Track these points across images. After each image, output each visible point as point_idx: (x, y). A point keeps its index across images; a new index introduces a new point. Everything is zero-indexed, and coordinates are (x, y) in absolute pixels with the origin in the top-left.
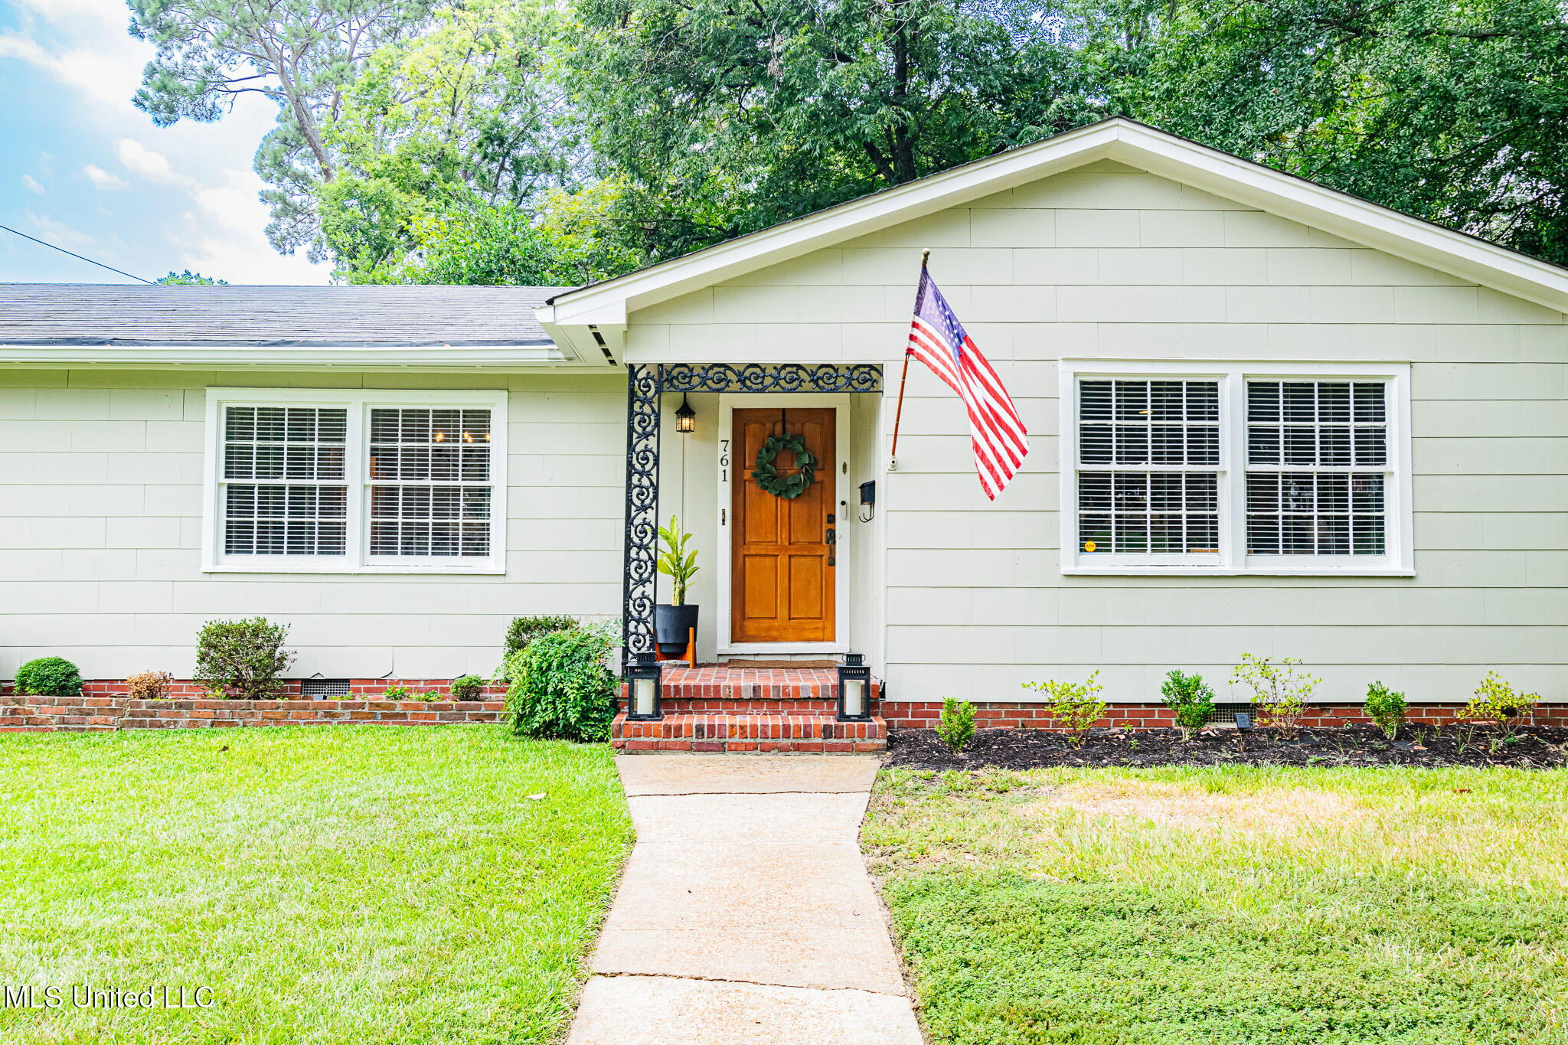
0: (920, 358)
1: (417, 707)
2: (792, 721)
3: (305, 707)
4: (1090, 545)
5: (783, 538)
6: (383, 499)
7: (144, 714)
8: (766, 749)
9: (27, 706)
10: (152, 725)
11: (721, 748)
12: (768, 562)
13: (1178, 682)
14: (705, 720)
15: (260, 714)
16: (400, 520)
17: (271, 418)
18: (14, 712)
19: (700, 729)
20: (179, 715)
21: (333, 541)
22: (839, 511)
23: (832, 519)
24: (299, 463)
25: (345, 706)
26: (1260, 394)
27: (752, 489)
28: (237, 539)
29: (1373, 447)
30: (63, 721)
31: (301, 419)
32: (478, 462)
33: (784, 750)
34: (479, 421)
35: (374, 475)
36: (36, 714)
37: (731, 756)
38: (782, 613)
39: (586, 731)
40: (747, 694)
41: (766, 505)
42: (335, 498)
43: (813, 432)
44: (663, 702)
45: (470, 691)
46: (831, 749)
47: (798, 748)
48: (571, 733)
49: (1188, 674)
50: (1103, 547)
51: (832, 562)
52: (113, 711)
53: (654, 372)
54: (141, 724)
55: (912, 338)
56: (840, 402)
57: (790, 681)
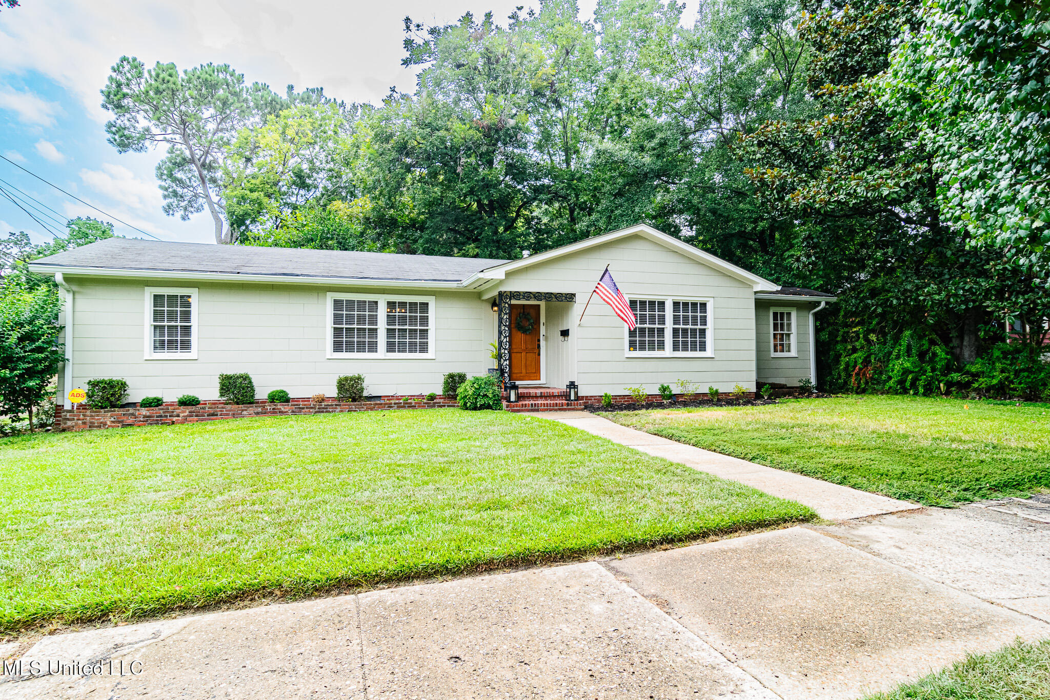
0: (598, 293)
1: (420, 403)
2: (558, 402)
3: (381, 404)
4: (632, 349)
5: (523, 347)
6: (390, 332)
7: (323, 408)
8: (551, 410)
9: (279, 407)
10: (326, 412)
11: (537, 410)
12: (519, 355)
13: (663, 387)
14: (533, 402)
15: (365, 407)
16: (397, 340)
17: (350, 303)
18: (274, 409)
19: (532, 404)
20: (336, 408)
21: (373, 347)
22: (541, 338)
23: (539, 340)
24: (361, 320)
25: (395, 404)
26: (676, 304)
27: (514, 331)
28: (338, 347)
29: (704, 321)
30: (293, 412)
31: (362, 304)
32: (425, 320)
33: (556, 410)
34: (425, 306)
35: (388, 324)
36: (283, 409)
37: (540, 413)
38: (524, 371)
39: (494, 407)
40: (539, 395)
41: (519, 337)
42: (374, 332)
43: (532, 312)
44: (520, 397)
45: (432, 398)
46: (569, 410)
47: (560, 410)
48: (489, 407)
49: (665, 385)
50: (635, 349)
51: (539, 355)
52: (312, 408)
53: (509, 294)
54: (323, 412)
55: (597, 287)
56: (542, 304)
57: (532, 391)
